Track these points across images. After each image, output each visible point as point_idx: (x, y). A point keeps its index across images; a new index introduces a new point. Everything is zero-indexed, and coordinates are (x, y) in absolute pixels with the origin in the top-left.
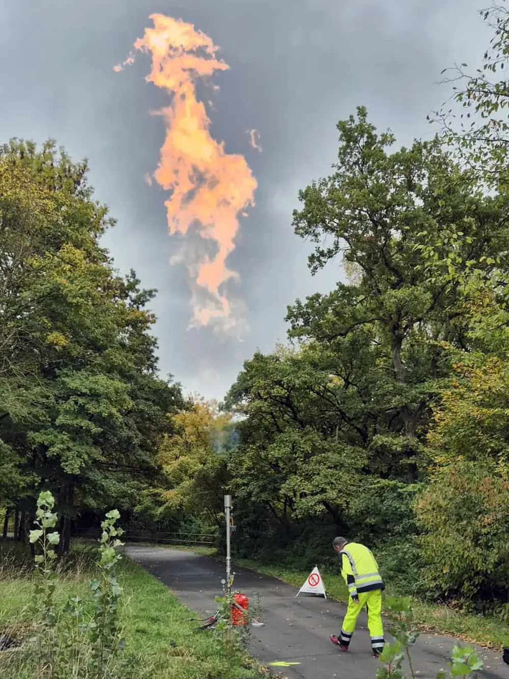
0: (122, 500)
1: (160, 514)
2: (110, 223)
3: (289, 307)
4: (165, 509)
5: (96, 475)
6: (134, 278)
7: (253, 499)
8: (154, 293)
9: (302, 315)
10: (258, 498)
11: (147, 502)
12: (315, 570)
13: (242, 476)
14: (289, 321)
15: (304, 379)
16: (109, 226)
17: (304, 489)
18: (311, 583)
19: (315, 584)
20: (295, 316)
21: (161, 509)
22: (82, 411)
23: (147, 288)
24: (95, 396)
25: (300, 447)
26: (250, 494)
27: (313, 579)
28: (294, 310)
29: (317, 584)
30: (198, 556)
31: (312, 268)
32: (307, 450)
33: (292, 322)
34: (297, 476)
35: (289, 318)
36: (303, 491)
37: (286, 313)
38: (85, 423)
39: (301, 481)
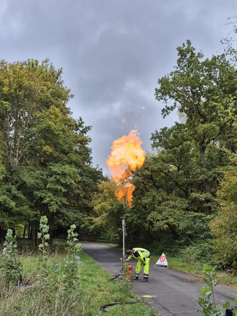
0: (75, 222)
1: (93, 228)
3: (152, 134)
4: (95, 226)
5: (64, 210)
6: (81, 121)
7: (134, 222)
8: (90, 128)
9: (159, 137)
10: (137, 222)
11: (87, 223)
12: (163, 255)
14: (152, 140)
15: (159, 167)
16: (70, 97)
17: (158, 218)
18: (161, 260)
19: (163, 261)
20: (155, 138)
21: (92, 227)
22: (58, 182)
23: (87, 126)
24: (64, 175)
25: (157, 198)
26: (133, 220)
27: (162, 258)
28: (155, 135)
30: (109, 247)
31: (163, 115)
32: (160, 200)
33: (153, 141)
34: (155, 212)
35: (152, 138)
36: (157, 218)
37: (151, 136)
38: (59, 187)
39: (157, 214)
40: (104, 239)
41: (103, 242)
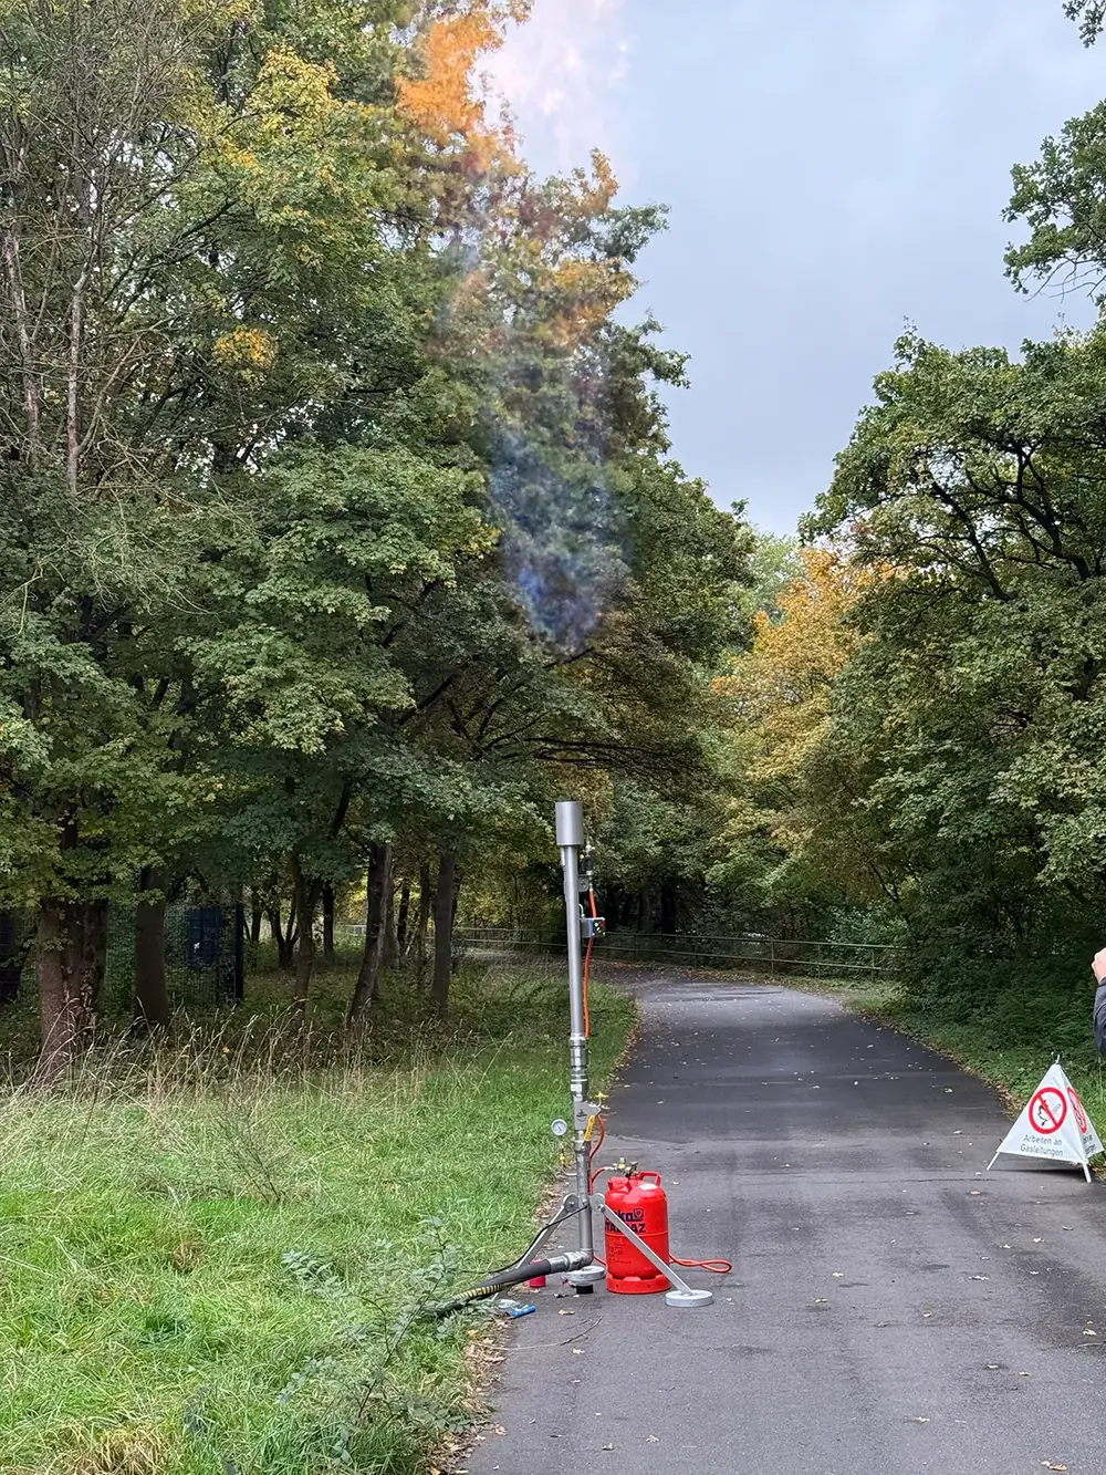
0: (681, 849)
1: (776, 885)
2: (513, 13)
3: (1017, 171)
4: (789, 872)
6: (604, 177)
7: (943, 832)
8: (659, 215)
9: (1062, 191)
10: (959, 828)
11: (739, 853)
12: (1055, 1076)
13: (912, 766)
14: (1023, 217)
15: (1060, 408)
16: (510, 21)
17: (1073, 785)
18: (1039, 1122)
20: (1042, 199)
21: (774, 875)
23: (640, 206)
25: (1058, 643)
26: (934, 816)
27: (1044, 1106)
28: (1036, 178)
29: (1058, 1125)
31: (1081, 18)
32: (1084, 651)
33: (1032, 221)
34: (1051, 743)
35: (1019, 204)
36: (1069, 790)
37: (1009, 191)
39: (1065, 757)
40: (849, 953)
41: (845, 975)
